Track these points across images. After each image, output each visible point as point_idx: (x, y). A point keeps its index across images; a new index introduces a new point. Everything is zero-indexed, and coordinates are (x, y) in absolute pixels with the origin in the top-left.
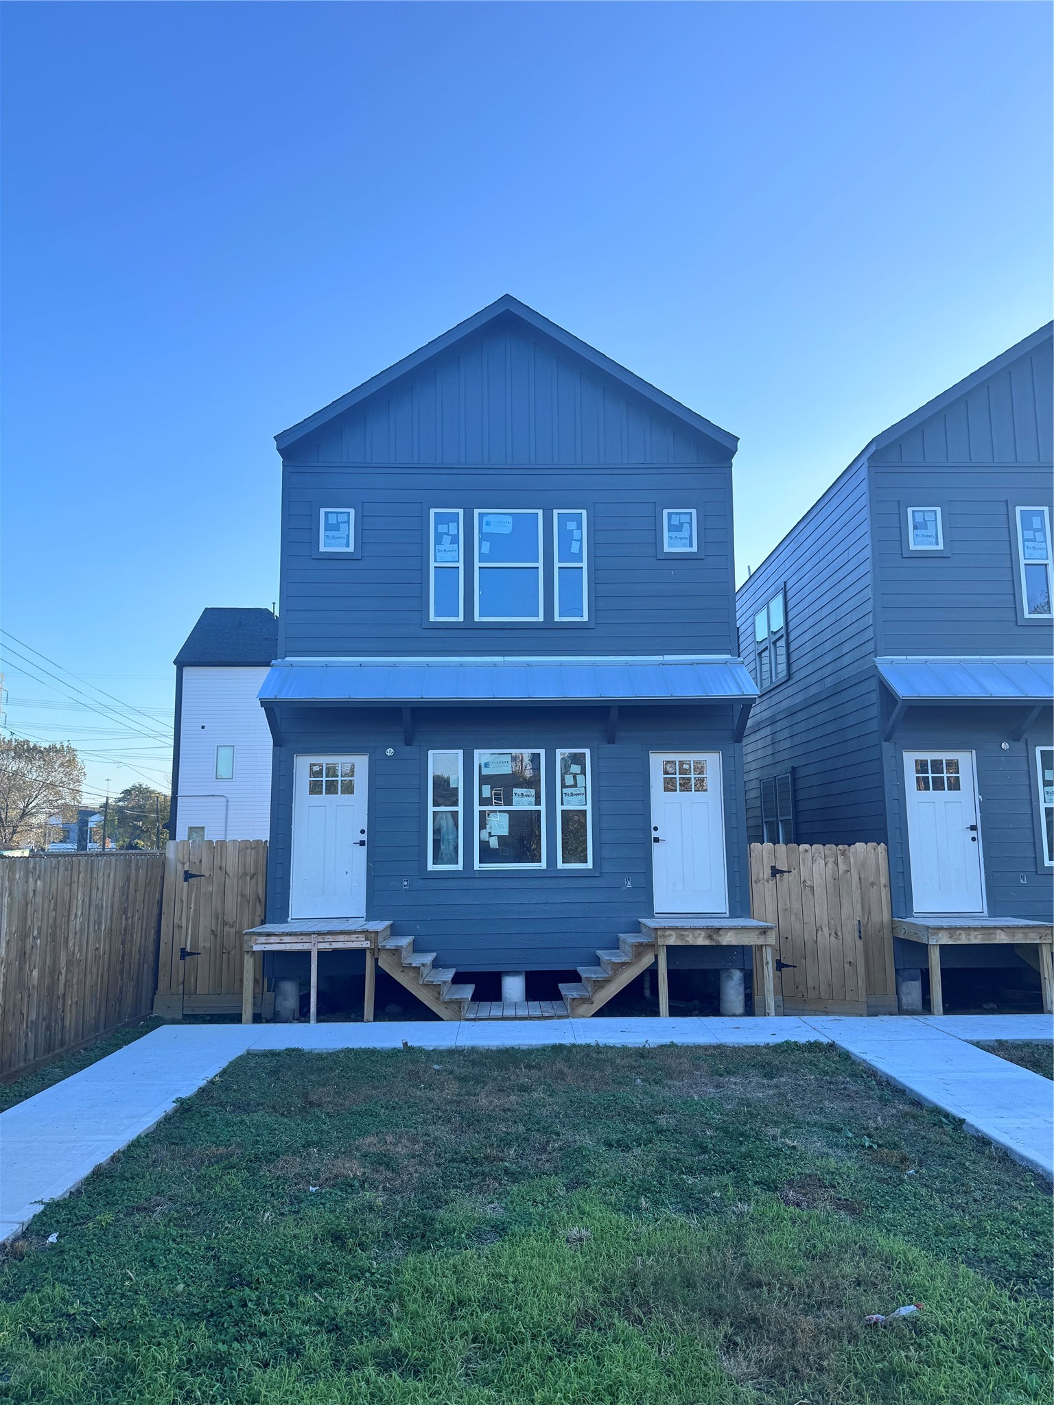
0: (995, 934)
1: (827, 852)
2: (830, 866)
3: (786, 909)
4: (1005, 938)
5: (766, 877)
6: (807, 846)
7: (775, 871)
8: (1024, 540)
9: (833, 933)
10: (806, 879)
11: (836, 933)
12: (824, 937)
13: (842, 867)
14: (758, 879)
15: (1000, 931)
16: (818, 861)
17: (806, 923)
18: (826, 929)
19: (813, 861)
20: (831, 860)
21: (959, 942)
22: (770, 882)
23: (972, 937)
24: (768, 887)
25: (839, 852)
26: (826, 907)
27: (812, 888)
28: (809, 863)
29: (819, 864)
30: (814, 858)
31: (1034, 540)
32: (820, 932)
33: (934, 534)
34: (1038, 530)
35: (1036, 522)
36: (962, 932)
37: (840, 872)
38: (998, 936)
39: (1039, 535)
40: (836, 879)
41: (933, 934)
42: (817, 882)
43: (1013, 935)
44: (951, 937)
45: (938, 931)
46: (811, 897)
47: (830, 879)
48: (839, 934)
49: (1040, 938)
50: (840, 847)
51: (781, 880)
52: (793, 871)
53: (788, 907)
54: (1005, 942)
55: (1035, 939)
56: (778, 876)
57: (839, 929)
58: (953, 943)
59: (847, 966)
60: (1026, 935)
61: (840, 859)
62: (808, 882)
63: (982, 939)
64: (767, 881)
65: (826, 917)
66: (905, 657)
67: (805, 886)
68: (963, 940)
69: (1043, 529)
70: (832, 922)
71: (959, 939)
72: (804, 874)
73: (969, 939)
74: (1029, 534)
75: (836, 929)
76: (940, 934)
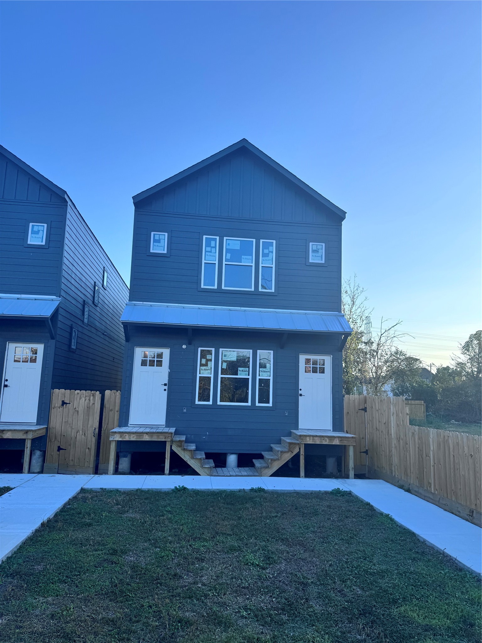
0: (143, 436)
1: (87, 394)
2: (87, 401)
3: (66, 422)
4: (147, 438)
5: (59, 406)
6: (78, 391)
7: (64, 403)
8: (206, 252)
9: (84, 434)
10: (76, 407)
11: (85, 434)
12: (80, 437)
13: (92, 402)
14: (55, 406)
15: (145, 434)
16: (82, 399)
17: (73, 429)
18: (81, 432)
19: (80, 399)
20: (87, 398)
21: (125, 440)
22: (61, 408)
23: (131, 437)
24: (59, 411)
25: (91, 394)
26: (82, 421)
27: (78, 412)
28: (78, 399)
29: (82, 400)
30: (81, 397)
31: (211, 252)
32: (78, 433)
33: (163, 246)
34: (213, 247)
35: (213, 244)
36: (127, 434)
37: (91, 404)
38: (144, 437)
39: (213, 250)
40: (88, 408)
41: (112, 435)
42: (81, 409)
43: (152, 436)
44: (121, 437)
45: (115, 434)
46: (77, 416)
47: (86, 407)
48: (86, 434)
49: (165, 438)
50: (93, 392)
51: (66, 407)
52: (71, 403)
53: (67, 421)
54: (148, 440)
55: (163, 439)
56: (65, 405)
57: (86, 432)
58: (121, 440)
59: (87, 450)
60: (158, 436)
61: (92, 398)
62: (77, 408)
63: (136, 438)
64: (59, 408)
65: (82, 426)
66: (142, 303)
67: (75, 411)
68: (127, 438)
69: (215, 247)
70: (84, 428)
71: (125, 438)
72: (76, 405)
73: (130, 438)
74: (208, 249)
75: (85, 432)
76: (115, 436)
